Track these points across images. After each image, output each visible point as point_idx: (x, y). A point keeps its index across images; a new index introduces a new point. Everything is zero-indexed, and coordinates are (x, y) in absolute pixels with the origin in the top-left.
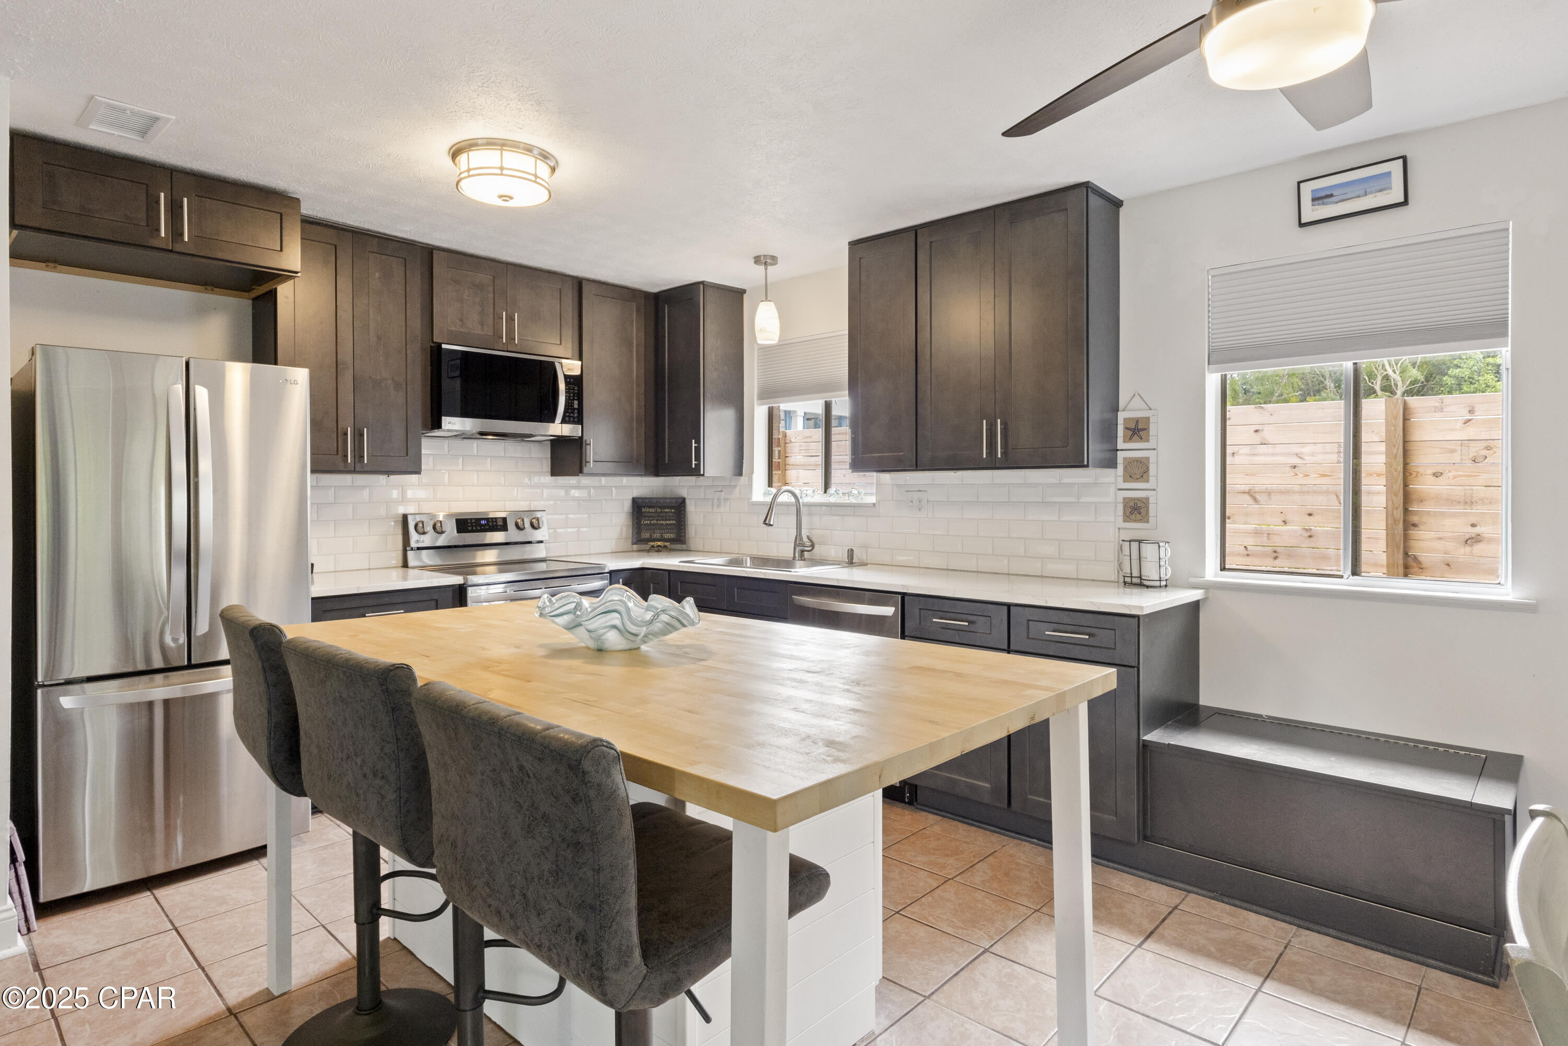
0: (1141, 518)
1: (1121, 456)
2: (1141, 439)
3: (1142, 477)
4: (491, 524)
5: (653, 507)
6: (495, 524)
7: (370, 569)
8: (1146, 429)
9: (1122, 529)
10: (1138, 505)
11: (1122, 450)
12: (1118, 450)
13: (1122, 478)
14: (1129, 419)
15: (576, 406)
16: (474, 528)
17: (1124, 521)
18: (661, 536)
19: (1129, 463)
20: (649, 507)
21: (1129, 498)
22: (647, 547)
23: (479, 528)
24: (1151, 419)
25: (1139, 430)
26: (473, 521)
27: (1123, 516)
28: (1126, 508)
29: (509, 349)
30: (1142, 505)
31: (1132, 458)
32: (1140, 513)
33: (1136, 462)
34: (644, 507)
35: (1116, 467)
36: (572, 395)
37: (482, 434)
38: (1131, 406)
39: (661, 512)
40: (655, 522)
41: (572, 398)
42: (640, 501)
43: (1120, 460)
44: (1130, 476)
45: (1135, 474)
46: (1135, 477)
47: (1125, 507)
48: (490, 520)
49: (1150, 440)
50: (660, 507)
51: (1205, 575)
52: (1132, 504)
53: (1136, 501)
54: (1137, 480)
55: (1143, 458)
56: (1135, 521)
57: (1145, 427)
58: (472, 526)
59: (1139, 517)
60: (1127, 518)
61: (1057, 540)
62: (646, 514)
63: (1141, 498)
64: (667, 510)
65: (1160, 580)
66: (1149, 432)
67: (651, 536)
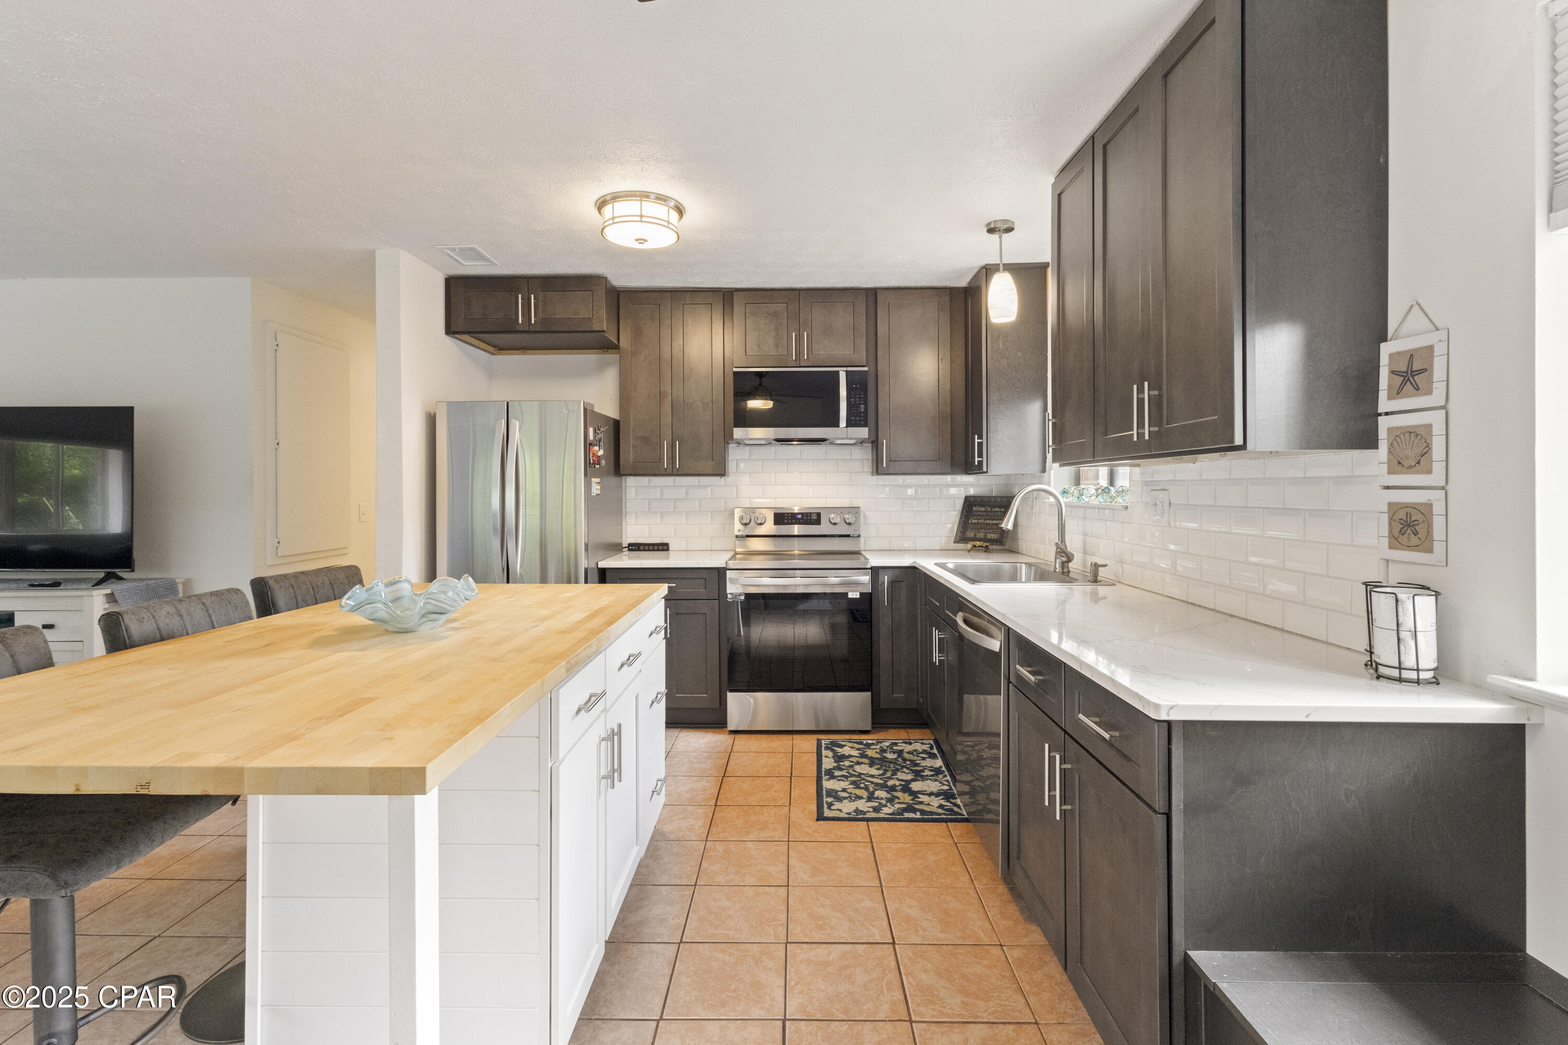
0: (1418, 543)
1: (1384, 423)
2: (1417, 389)
3: (1419, 463)
4: (805, 518)
5: (983, 506)
6: (809, 518)
7: (712, 550)
8: (1426, 370)
9: (1394, 561)
10: (1413, 519)
11: (1387, 414)
12: (1380, 415)
13: (1386, 465)
14: (1398, 353)
15: (862, 410)
16: (790, 521)
17: (1391, 547)
18: (985, 535)
19: (1399, 436)
20: (981, 506)
21: (1398, 504)
22: (969, 546)
23: (794, 521)
24: (1436, 349)
25: (1414, 373)
26: (790, 515)
27: (1389, 537)
28: (1393, 522)
29: (801, 365)
30: (1419, 517)
31: (1401, 428)
32: (1416, 533)
33: (1407, 435)
34: (975, 506)
35: (1375, 446)
36: (857, 400)
37: (778, 440)
38: (1407, 327)
39: (991, 511)
40: (982, 521)
41: (858, 402)
42: (972, 499)
43: (1383, 434)
44: (1399, 463)
45: (1407, 458)
46: (1406, 463)
47: (1391, 519)
48: (805, 515)
49: (1434, 391)
50: (990, 506)
51: (1535, 674)
52: (1402, 515)
53: (1409, 510)
54: (1410, 469)
55: (1418, 426)
56: (1409, 548)
57: (1425, 367)
58: (788, 519)
59: (1414, 540)
60: (1395, 542)
61: (1301, 572)
62: (976, 513)
63: (1419, 504)
64: (997, 509)
65: (1418, 670)
66: (1431, 375)
67: (975, 535)
